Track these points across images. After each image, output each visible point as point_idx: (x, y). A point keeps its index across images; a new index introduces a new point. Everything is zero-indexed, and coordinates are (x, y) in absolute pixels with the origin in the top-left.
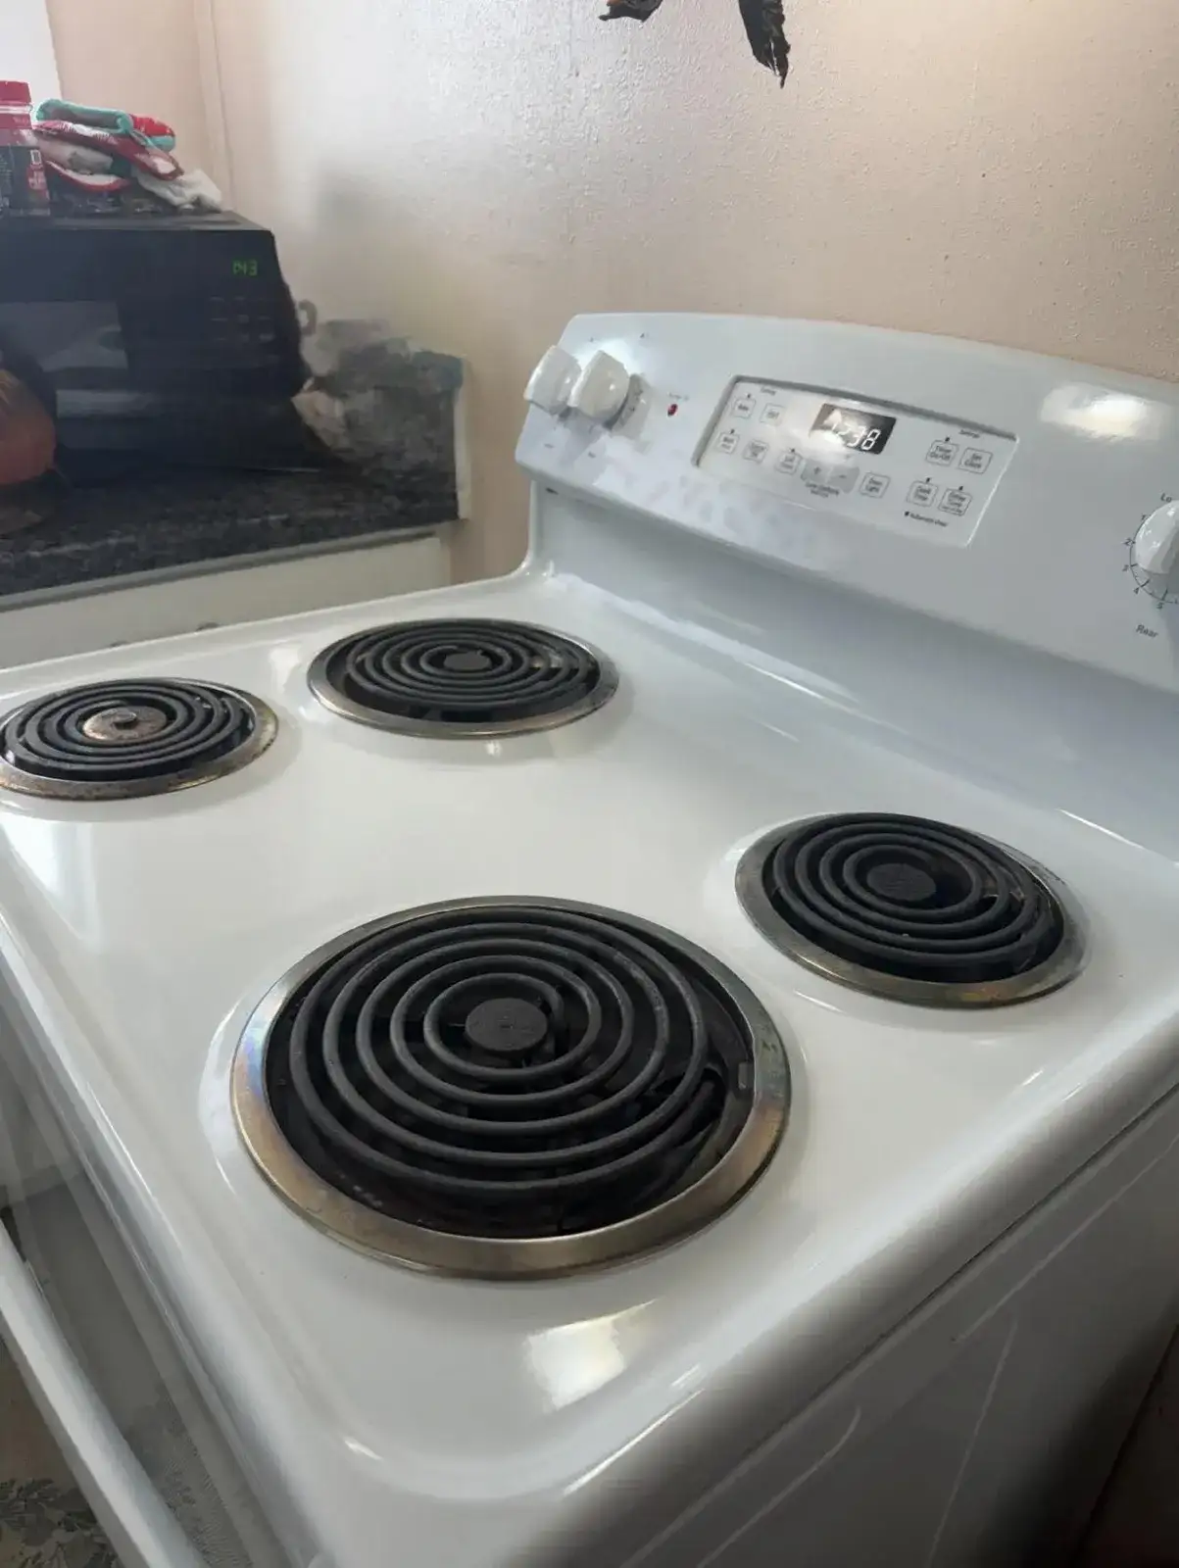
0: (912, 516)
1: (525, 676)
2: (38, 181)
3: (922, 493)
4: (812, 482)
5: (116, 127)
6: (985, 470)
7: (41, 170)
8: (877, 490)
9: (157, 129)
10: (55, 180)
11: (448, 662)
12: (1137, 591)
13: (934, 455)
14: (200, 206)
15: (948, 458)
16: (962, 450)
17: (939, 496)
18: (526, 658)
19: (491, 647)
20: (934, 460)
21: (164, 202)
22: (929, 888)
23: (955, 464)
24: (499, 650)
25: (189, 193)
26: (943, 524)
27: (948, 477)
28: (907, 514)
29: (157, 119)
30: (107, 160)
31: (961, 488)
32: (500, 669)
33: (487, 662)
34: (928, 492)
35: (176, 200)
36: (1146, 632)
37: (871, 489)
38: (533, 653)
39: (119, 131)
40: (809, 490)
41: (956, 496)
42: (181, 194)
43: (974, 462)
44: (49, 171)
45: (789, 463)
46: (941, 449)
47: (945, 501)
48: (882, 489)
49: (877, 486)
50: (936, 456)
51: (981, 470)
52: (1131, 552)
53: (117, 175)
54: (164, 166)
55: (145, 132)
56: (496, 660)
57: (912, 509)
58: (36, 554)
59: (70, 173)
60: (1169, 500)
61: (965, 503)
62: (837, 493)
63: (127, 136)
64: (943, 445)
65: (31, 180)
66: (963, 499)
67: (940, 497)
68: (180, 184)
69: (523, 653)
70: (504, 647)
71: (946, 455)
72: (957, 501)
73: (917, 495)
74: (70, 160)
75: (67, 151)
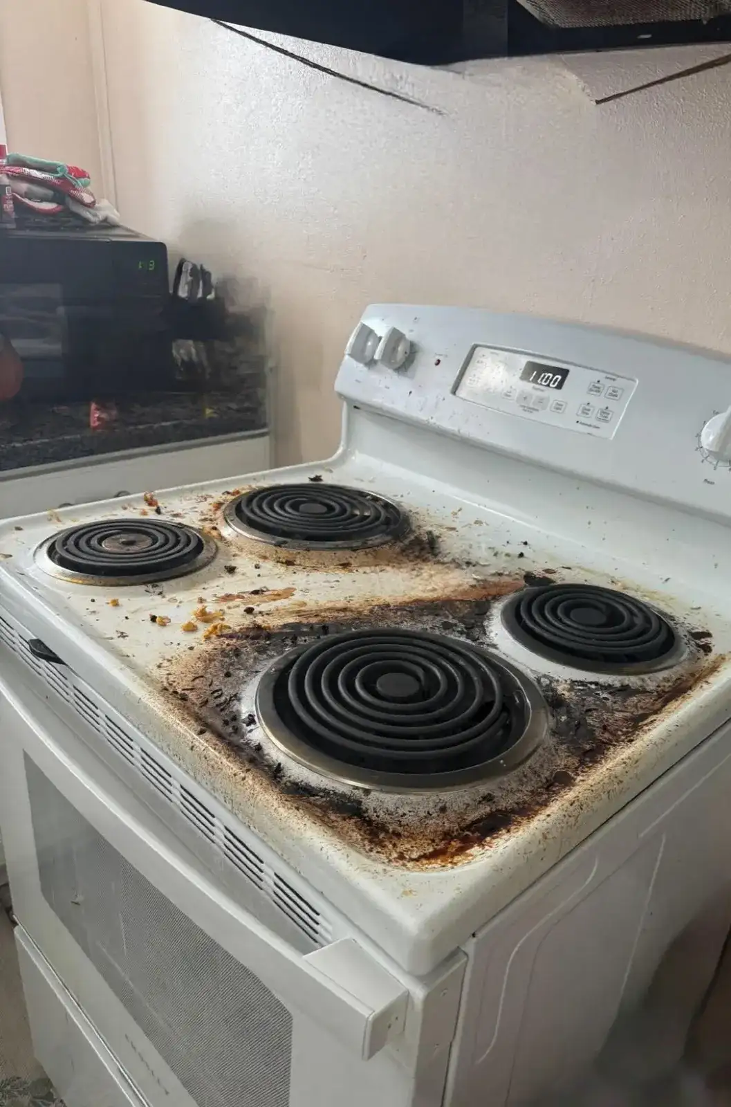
0: (581, 423)
1: (349, 518)
2: (9, 206)
3: (585, 411)
4: (523, 404)
5: (57, 172)
6: (620, 398)
7: (11, 199)
8: (560, 409)
9: (81, 174)
10: (18, 205)
11: (302, 507)
12: (703, 461)
13: (591, 390)
14: (107, 224)
15: (599, 392)
16: (606, 388)
17: (596, 412)
18: (349, 509)
19: (328, 501)
20: (592, 393)
21: (86, 221)
22: (603, 620)
23: (603, 394)
24: (333, 504)
25: (101, 215)
26: (598, 428)
27: (598, 402)
28: (578, 422)
29: (81, 167)
30: (50, 193)
31: (607, 408)
32: (333, 514)
33: (324, 509)
34: (589, 410)
35: (92, 219)
36: (709, 482)
37: (557, 409)
38: (353, 506)
39: (58, 175)
40: (521, 408)
41: (604, 413)
42: (95, 215)
43: (614, 394)
44: (14, 199)
45: (508, 394)
46: (596, 387)
47: (599, 415)
48: (563, 407)
49: (560, 407)
50: (592, 391)
51: (617, 398)
52: (699, 442)
53: (58, 203)
54: (87, 199)
55: (75, 176)
56: (331, 508)
57: (582, 419)
58: (18, 445)
59: (26, 201)
60: (717, 413)
61: (609, 416)
62: (537, 410)
63: (63, 178)
64: (597, 385)
65: (5, 205)
66: (609, 414)
67: (594, 413)
68: (97, 209)
69: (347, 505)
70: (335, 501)
71: (598, 390)
72: (606, 415)
73: (583, 412)
74: (26, 193)
75: (24, 186)
